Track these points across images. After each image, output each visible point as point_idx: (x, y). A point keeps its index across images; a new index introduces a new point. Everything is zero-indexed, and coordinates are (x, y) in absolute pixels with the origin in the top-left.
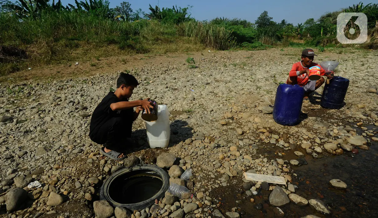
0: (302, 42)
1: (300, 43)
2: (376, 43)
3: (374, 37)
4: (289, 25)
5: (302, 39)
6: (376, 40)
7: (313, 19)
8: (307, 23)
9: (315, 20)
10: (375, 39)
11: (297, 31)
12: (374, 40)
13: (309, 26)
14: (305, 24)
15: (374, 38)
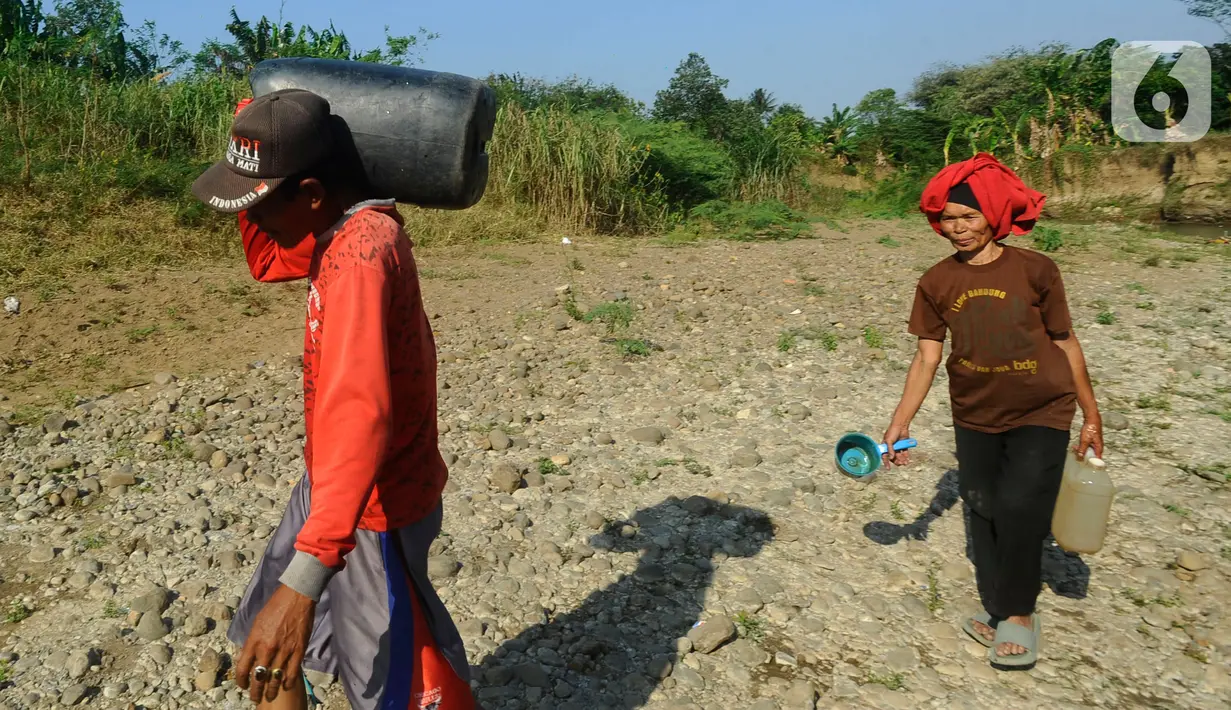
0: (855, 184)
1: (849, 188)
2: (1191, 205)
3: (1179, 179)
4: (785, 110)
5: (854, 173)
6: (1188, 192)
7: (890, 93)
8: (865, 107)
9: (900, 97)
10: (1186, 187)
11: (832, 140)
12: (1181, 190)
13: (874, 119)
14: (861, 111)
15: (1180, 184)
